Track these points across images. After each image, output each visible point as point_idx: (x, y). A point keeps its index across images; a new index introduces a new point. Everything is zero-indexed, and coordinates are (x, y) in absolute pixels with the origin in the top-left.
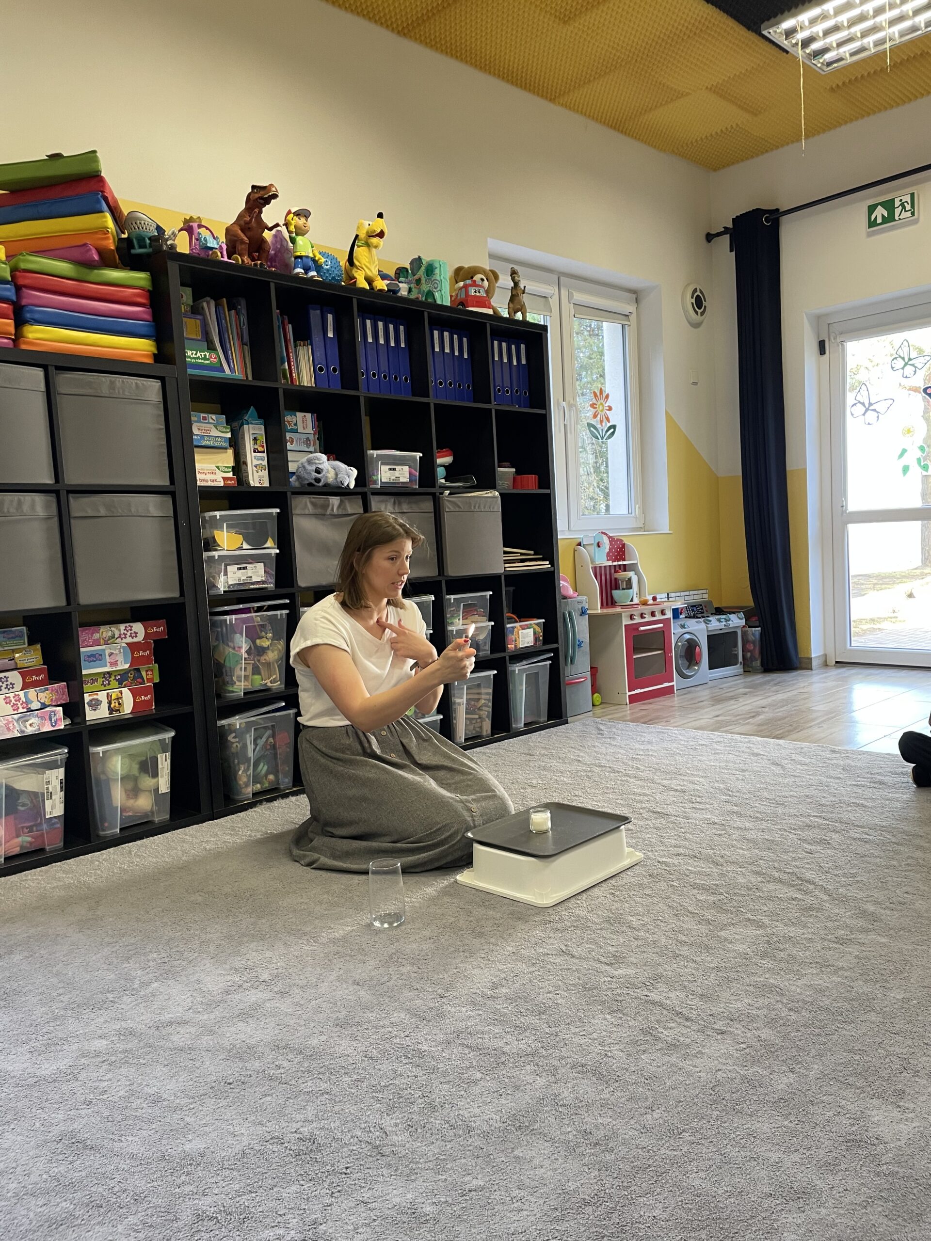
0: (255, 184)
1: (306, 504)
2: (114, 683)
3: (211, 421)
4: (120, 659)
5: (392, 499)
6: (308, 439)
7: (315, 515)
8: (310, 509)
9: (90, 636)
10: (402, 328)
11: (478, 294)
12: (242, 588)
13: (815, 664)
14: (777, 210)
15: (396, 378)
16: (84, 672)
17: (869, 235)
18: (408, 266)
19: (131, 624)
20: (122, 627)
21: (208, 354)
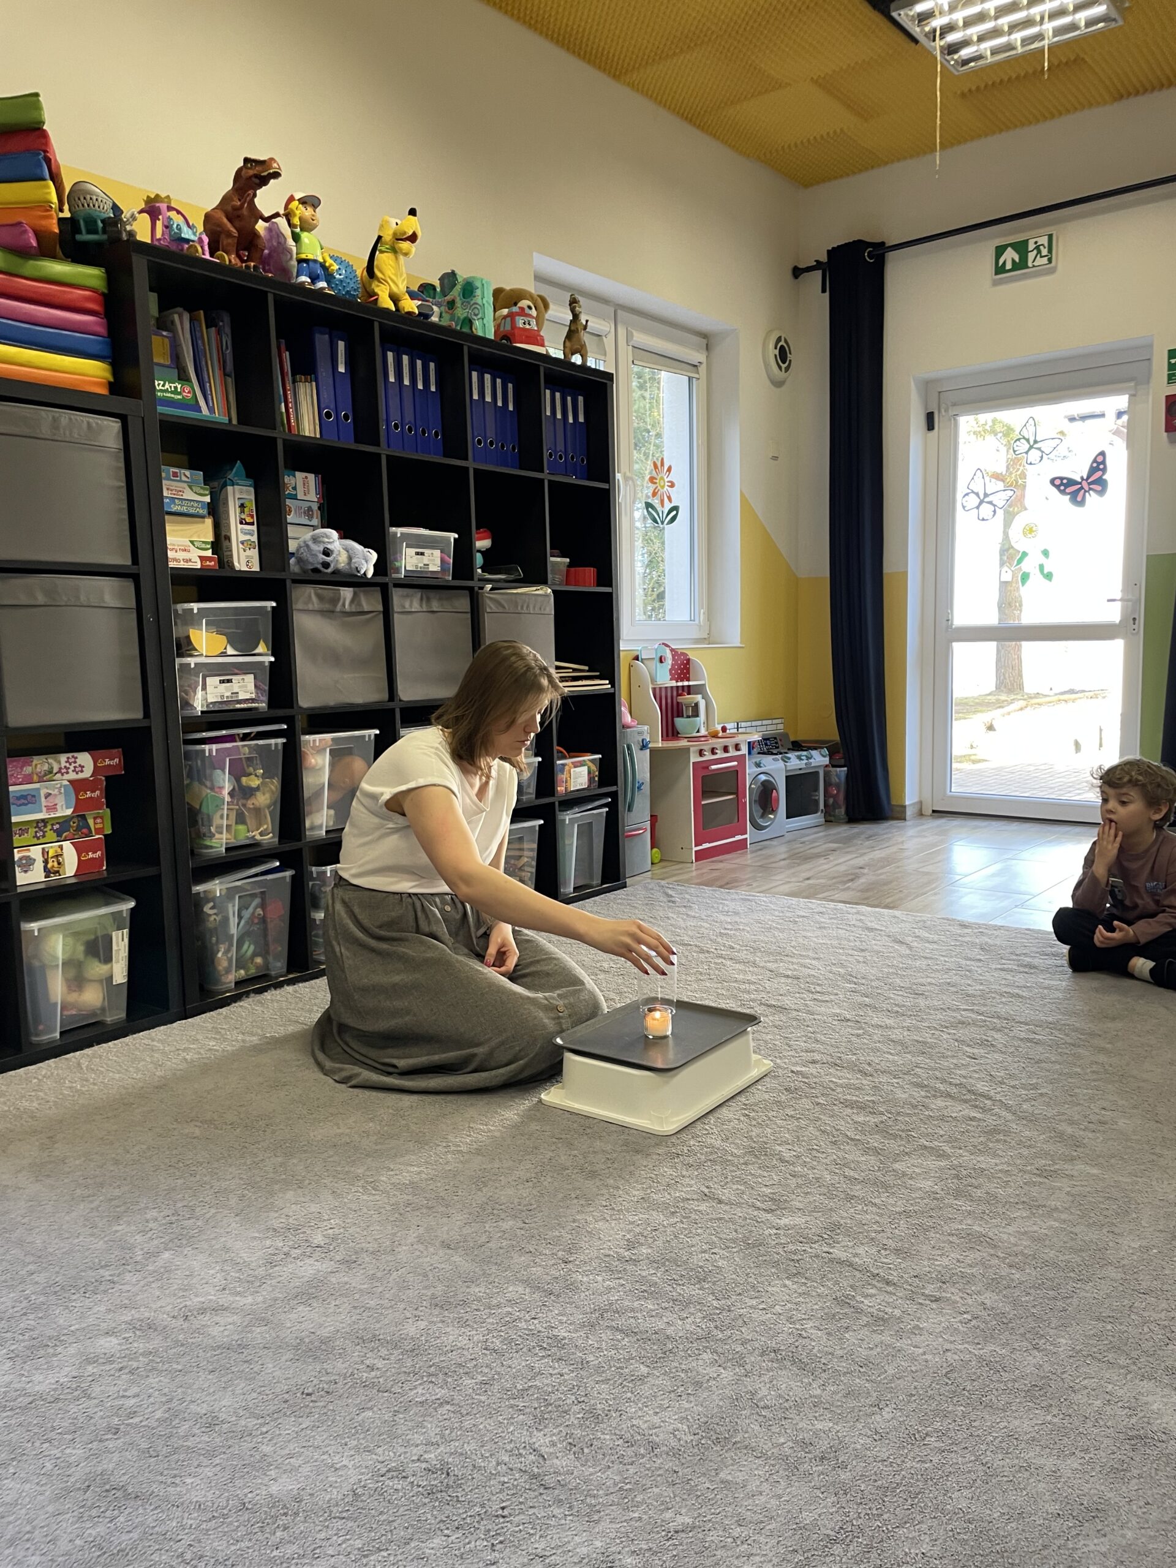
0: (249, 156)
1: (310, 596)
2: (51, 835)
3: (184, 478)
4: (60, 801)
5: (418, 594)
6: (310, 509)
7: (322, 613)
8: (315, 605)
9: (19, 770)
10: (432, 365)
11: (527, 327)
12: (226, 708)
13: (909, 813)
14: (883, 243)
15: (424, 432)
16: (14, 819)
17: (995, 283)
18: (437, 284)
19: (76, 754)
20: (63, 758)
21: (179, 386)
